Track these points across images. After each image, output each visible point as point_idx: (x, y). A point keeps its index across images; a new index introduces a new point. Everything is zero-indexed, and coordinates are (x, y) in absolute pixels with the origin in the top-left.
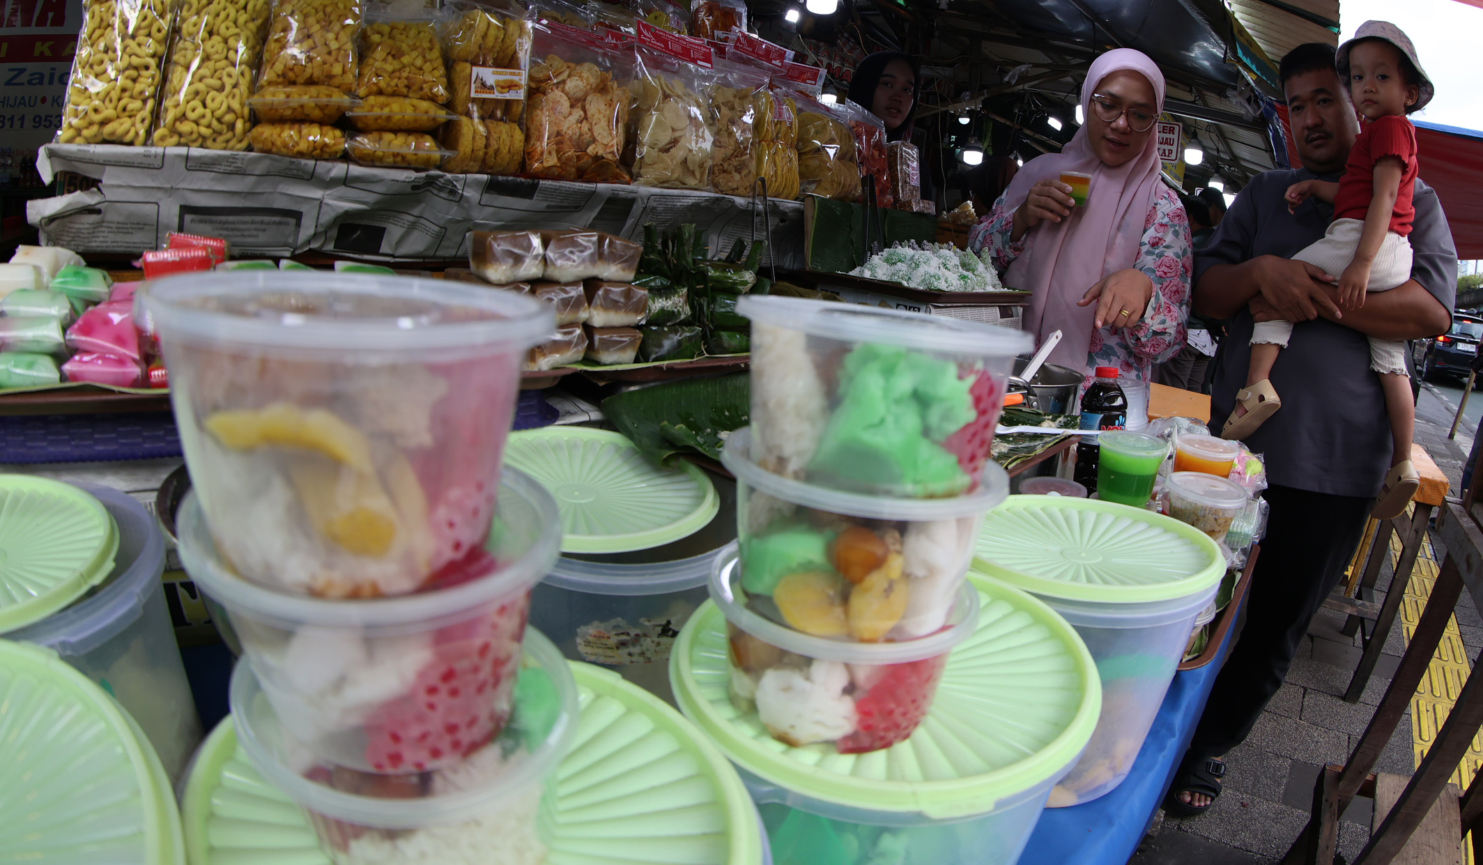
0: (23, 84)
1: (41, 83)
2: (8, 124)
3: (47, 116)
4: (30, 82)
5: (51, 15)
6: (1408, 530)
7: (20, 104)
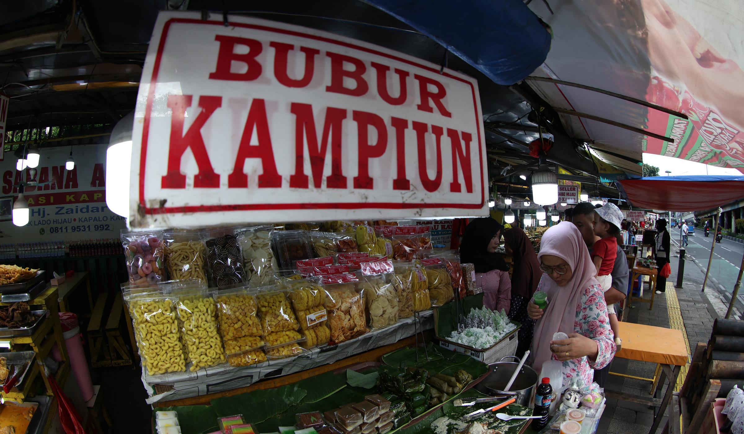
0: (64, 214)
1: (72, 212)
2: (60, 231)
3: (78, 227)
4: (67, 213)
5: (71, 183)
6: (671, 376)
7: (64, 222)
